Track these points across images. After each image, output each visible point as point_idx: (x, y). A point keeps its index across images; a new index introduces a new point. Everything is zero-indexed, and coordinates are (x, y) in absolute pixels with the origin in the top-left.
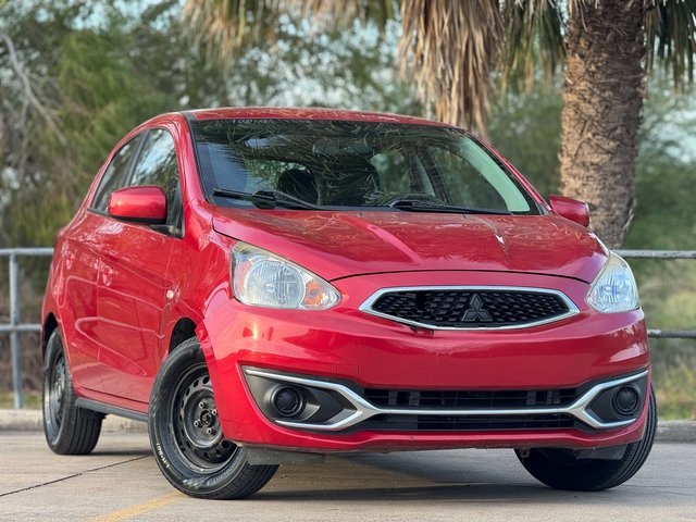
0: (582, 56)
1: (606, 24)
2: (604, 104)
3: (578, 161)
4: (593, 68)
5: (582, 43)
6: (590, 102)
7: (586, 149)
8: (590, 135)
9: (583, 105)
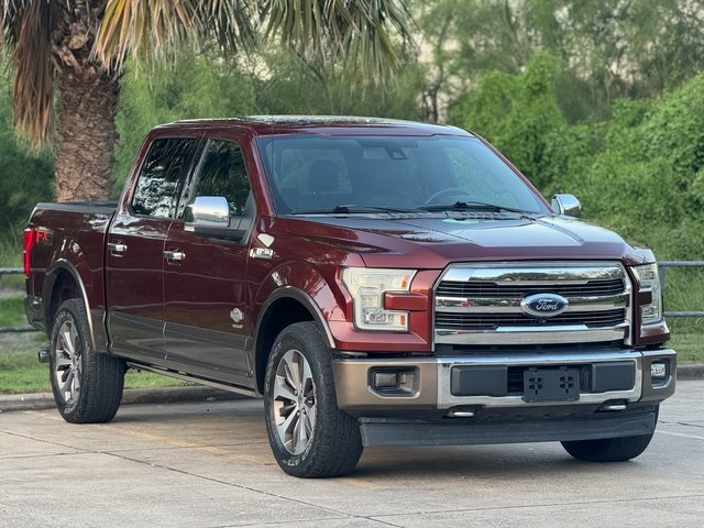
0: (82, 116)
1: (99, 92)
2: (99, 152)
3: (79, 194)
4: (91, 125)
5: (82, 106)
6: (88, 149)
7: (87, 185)
8: (89, 175)
9: (82, 152)
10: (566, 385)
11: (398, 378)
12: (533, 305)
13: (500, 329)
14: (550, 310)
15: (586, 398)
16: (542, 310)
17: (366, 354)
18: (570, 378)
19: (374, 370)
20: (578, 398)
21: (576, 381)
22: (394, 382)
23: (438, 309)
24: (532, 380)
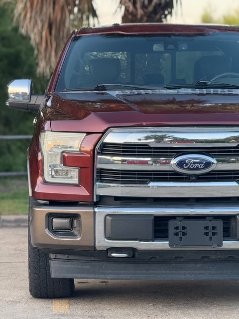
10: (209, 233)
11: (71, 223)
12: (181, 164)
13: (151, 184)
14: (197, 169)
15: (229, 244)
16: (189, 169)
17: (47, 202)
18: (214, 228)
19: (50, 216)
20: (221, 244)
21: (220, 230)
22: (68, 225)
23: (99, 166)
24: (176, 228)
